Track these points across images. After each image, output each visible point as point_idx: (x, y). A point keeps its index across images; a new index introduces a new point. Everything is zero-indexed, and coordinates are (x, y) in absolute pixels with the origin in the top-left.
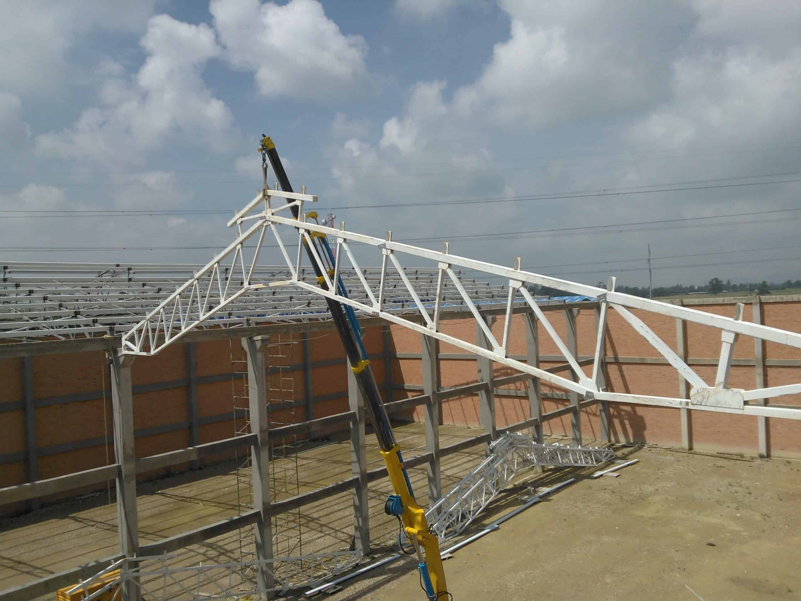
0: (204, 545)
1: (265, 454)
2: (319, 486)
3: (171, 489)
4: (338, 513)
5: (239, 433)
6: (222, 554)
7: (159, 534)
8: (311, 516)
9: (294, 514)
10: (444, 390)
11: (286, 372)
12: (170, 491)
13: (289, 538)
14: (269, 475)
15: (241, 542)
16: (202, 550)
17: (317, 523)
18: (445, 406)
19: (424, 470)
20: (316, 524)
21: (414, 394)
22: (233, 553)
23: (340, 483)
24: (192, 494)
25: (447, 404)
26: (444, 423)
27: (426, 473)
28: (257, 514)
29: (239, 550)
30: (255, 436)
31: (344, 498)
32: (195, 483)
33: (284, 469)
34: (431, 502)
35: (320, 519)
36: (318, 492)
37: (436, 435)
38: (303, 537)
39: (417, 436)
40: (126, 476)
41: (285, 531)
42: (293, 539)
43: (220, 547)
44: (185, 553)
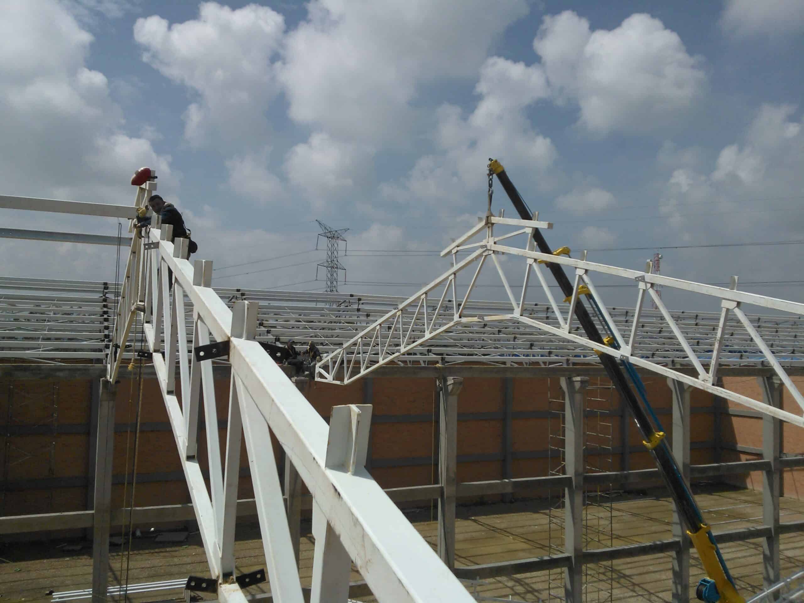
0: (512, 579)
1: (579, 499)
2: (634, 543)
3: (483, 517)
4: (653, 574)
5: (554, 472)
6: (529, 592)
7: (471, 559)
8: (623, 571)
9: (605, 567)
10: (787, 457)
11: (604, 416)
12: (483, 519)
13: (599, 590)
14: (582, 520)
15: (549, 584)
16: (510, 584)
17: (630, 581)
18: (787, 476)
19: (758, 545)
20: (628, 582)
21: (749, 457)
22: (541, 594)
23: (658, 543)
24: (503, 526)
25: (790, 473)
26: (785, 495)
27: (760, 549)
28: (568, 559)
29: (547, 592)
30: (570, 479)
31: (662, 560)
32: (507, 515)
33: (597, 518)
34: (765, 584)
35: (633, 577)
36: (634, 548)
37: (776, 508)
38: (615, 592)
39: (751, 505)
40: (447, 497)
41: (595, 582)
42: (603, 592)
43: (527, 584)
44: (494, 583)
